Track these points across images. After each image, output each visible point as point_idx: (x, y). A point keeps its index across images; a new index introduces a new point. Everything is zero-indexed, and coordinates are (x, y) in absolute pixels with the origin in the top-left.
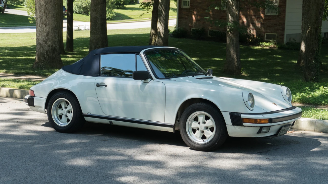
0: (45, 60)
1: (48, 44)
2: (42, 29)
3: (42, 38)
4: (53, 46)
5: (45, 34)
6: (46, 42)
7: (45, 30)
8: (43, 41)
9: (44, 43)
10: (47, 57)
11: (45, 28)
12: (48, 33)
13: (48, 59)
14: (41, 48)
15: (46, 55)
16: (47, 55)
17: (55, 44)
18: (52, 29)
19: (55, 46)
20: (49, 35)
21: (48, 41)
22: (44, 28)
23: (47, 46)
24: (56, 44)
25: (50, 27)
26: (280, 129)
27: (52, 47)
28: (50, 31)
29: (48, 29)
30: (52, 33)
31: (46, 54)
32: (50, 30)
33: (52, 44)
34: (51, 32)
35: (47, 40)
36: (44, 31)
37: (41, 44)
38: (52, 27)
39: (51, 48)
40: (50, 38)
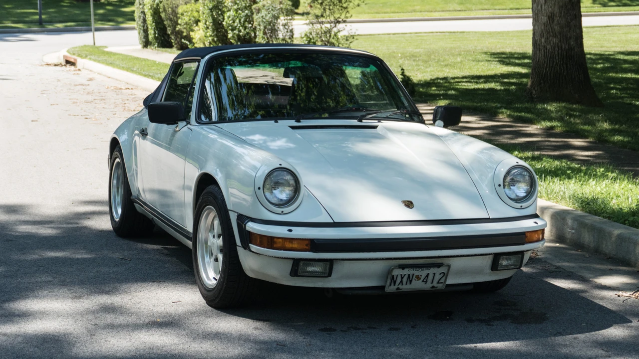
0: (542, 81)
1: (552, 42)
2: (539, 7)
3: (540, 29)
4: (563, 47)
5: (544, 19)
6: (547, 39)
7: (545, 10)
8: (542, 36)
9: (543, 40)
10: (549, 73)
11: (545, 6)
12: (551, 17)
13: (549, 78)
14: (538, 52)
15: (546, 69)
16: (548, 69)
17: (569, 44)
18: (562, 7)
19: (567, 47)
20: (553, 22)
21: (550, 36)
22: (543, 6)
23: (549, 47)
24: (572, 43)
25: (555, 4)
26: (390, 271)
27: (560, 51)
28: (555, 12)
29: (551, 7)
30: (560, 18)
31: (547, 65)
32: (557, 10)
33: (559, 44)
34: (558, 15)
35: (548, 33)
36: (543, 12)
37: (538, 43)
38: (561, 4)
39: (556, 53)
40: (557, 28)
